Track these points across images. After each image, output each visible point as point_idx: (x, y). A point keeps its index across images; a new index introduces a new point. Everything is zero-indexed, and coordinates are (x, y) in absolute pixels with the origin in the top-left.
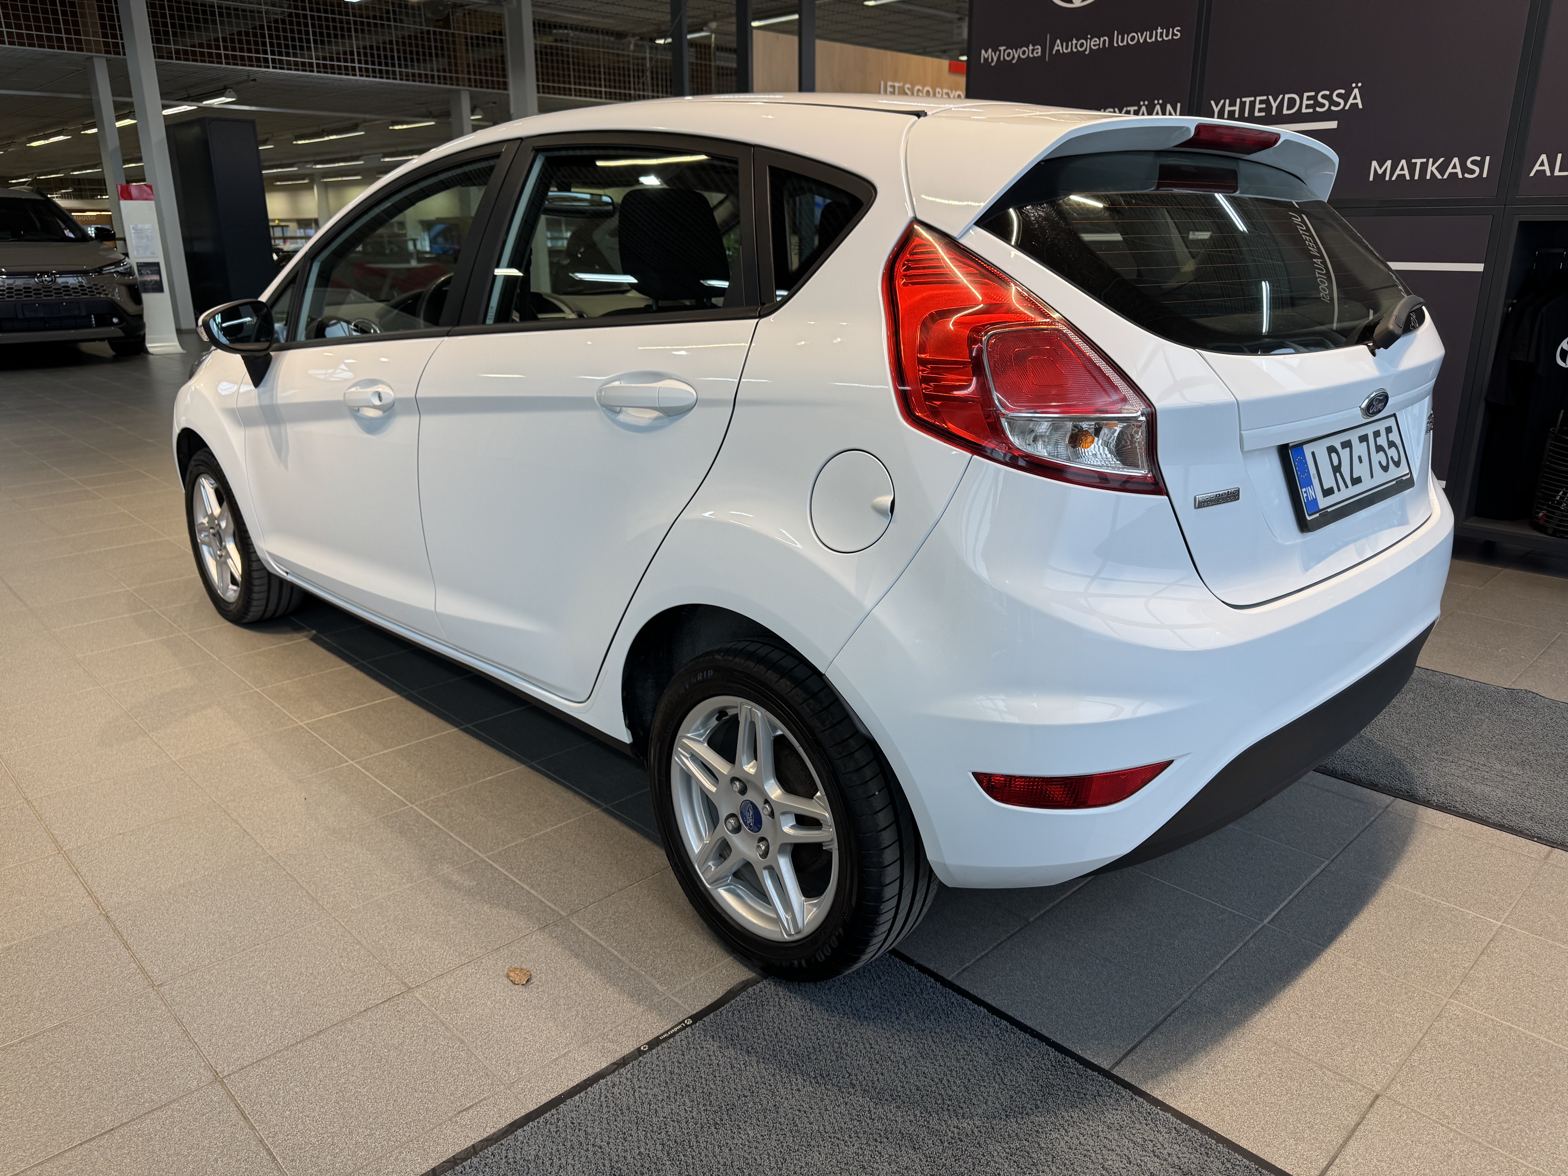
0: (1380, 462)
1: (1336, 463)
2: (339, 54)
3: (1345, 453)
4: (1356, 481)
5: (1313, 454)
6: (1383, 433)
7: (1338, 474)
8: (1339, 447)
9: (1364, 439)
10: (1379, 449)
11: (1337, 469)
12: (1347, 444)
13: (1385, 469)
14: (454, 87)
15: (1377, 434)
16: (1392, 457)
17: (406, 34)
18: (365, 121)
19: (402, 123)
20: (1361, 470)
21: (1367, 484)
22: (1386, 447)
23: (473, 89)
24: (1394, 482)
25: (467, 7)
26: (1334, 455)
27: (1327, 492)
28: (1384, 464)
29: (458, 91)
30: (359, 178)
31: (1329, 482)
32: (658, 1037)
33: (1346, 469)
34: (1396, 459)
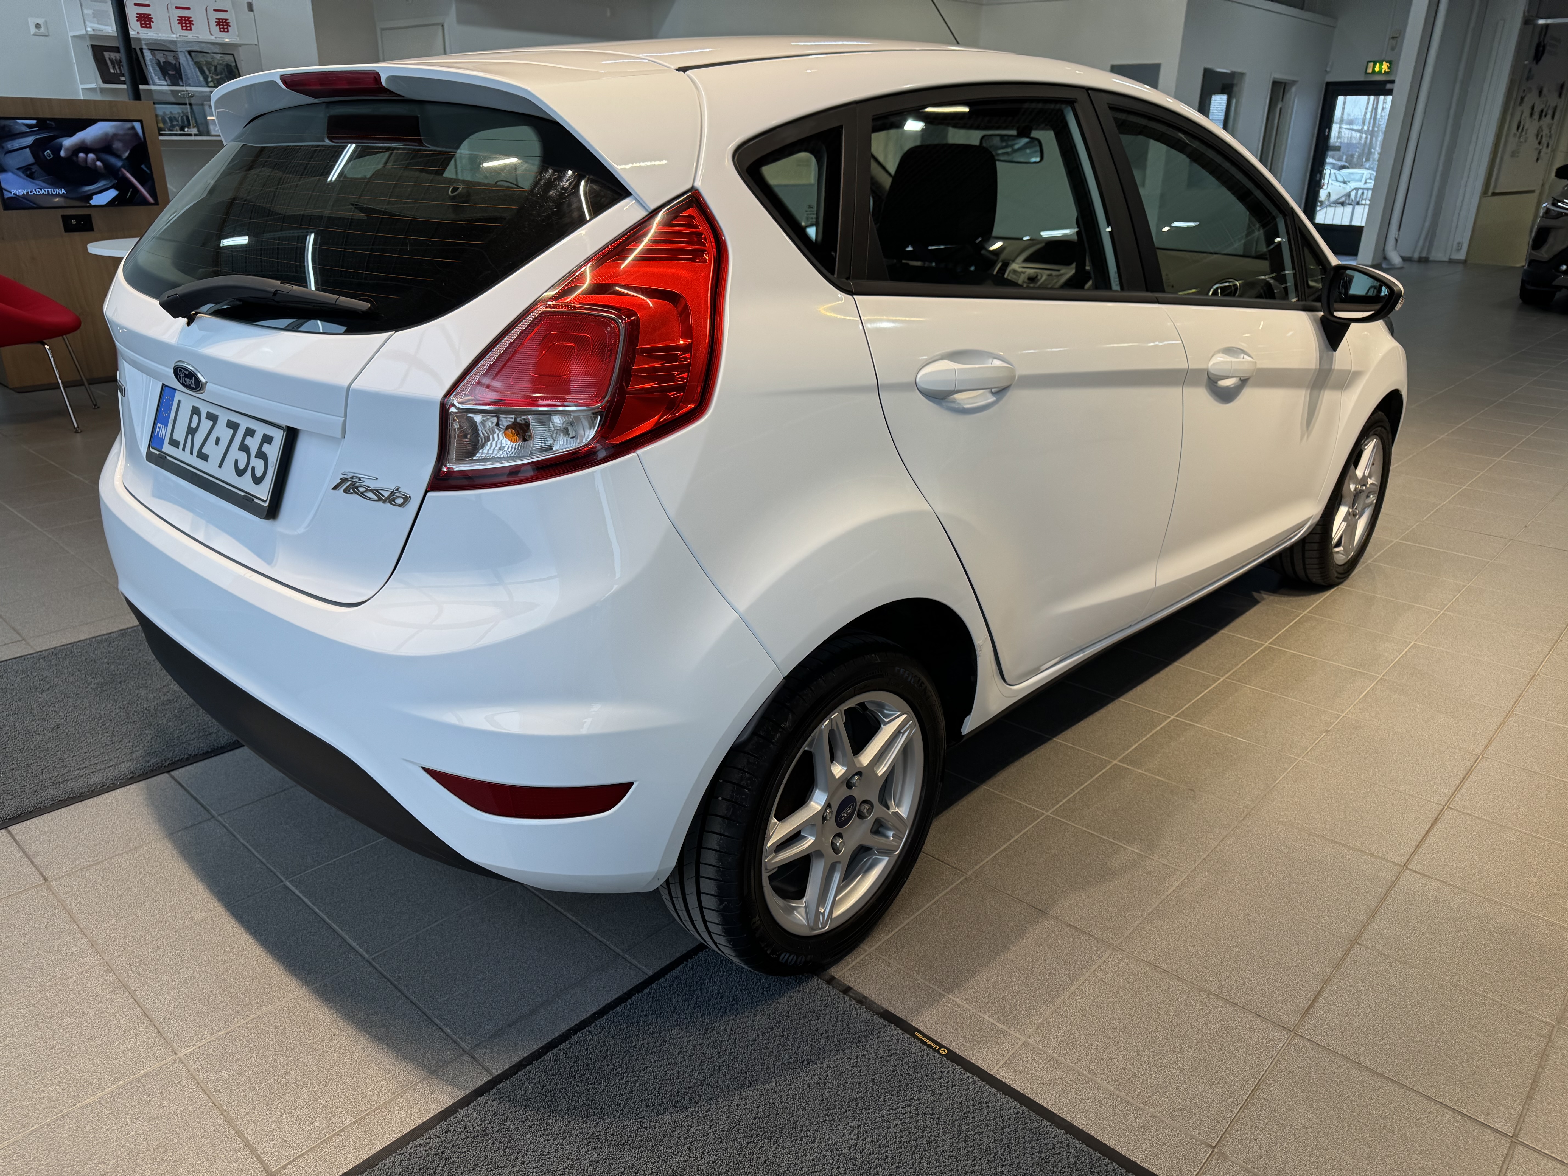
0: (236, 461)
1: (194, 425)
3: (206, 424)
4: (204, 457)
5: (179, 402)
6: (258, 437)
7: (190, 436)
8: (204, 415)
9: (233, 426)
10: (244, 448)
11: (192, 431)
12: (212, 418)
13: (240, 473)
15: (250, 432)
16: (253, 468)
20: (214, 452)
21: (210, 468)
22: (253, 452)
24: (243, 494)
26: (195, 417)
27: (174, 443)
28: (242, 466)
31: (180, 436)
33: (199, 437)
34: (259, 473)
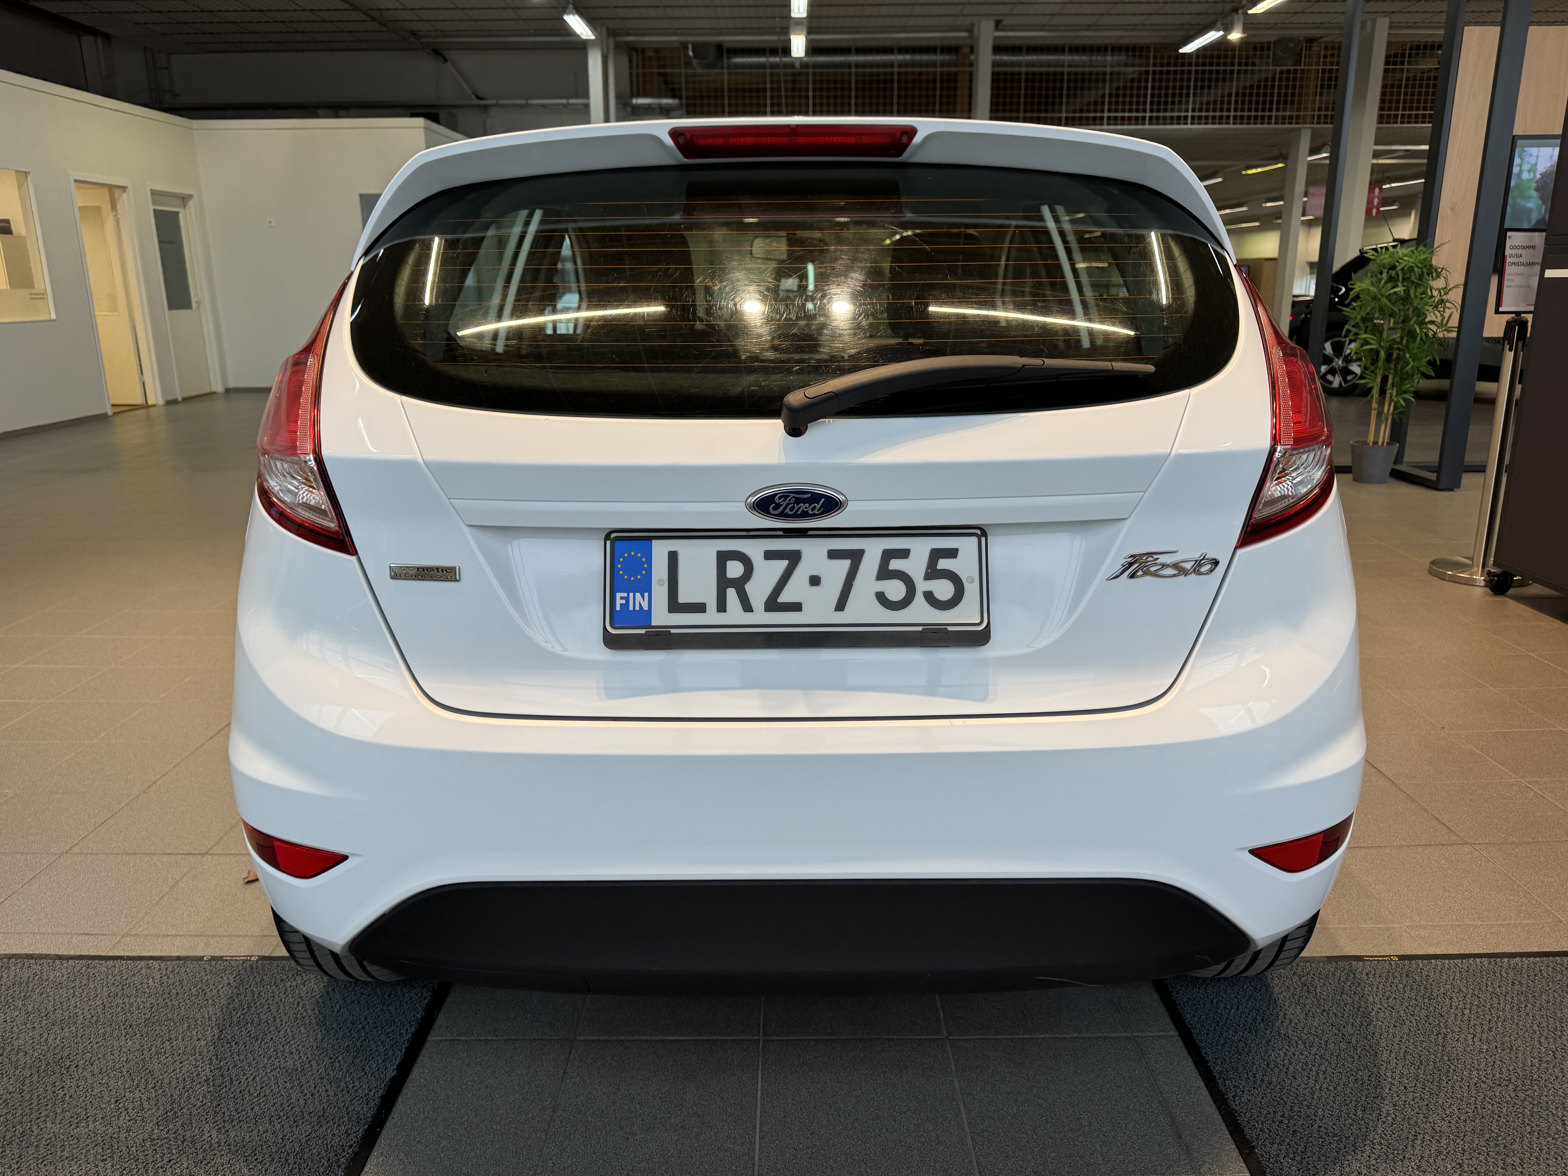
0: (880, 594)
1: (735, 574)
2: (1203, 104)
5: (673, 553)
6: (921, 556)
7: (731, 590)
8: (757, 557)
9: (847, 555)
10: (892, 575)
11: (733, 583)
12: (785, 555)
13: (896, 606)
14: (1294, 126)
15: (896, 554)
16: (928, 593)
17: (1263, 76)
18: (1225, 167)
19: (1256, 167)
22: (917, 576)
23: (1315, 126)
24: (917, 628)
25: (1323, 40)
26: (735, 564)
29: (1299, 129)
30: (1257, 224)
31: (699, 596)
32: (223, 957)
33: (759, 587)
